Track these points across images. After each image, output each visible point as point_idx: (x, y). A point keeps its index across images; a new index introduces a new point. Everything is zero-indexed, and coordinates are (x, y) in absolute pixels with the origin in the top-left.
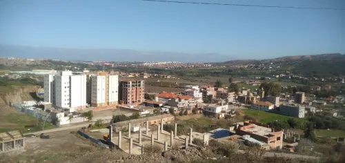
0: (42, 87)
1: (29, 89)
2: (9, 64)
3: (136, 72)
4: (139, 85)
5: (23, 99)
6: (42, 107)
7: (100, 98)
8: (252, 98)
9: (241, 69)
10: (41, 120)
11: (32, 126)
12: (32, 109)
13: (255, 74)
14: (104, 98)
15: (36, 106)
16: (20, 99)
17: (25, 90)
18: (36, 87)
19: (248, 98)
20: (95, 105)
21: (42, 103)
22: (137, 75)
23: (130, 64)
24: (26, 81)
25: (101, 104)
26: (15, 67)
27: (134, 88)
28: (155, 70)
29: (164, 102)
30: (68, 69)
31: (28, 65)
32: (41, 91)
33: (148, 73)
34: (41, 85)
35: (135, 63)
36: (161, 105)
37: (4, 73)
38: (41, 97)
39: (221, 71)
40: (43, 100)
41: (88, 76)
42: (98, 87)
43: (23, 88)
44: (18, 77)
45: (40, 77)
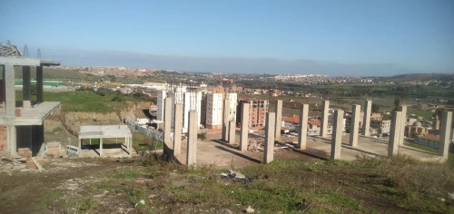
0: (155, 103)
1: (142, 105)
2: (120, 75)
3: (264, 88)
4: (262, 106)
5: (137, 116)
6: (155, 125)
7: (216, 120)
8: (420, 130)
9: (418, 86)
10: (154, 139)
11: (146, 145)
12: (145, 127)
13: (440, 95)
14: (220, 119)
15: (149, 125)
16: (134, 117)
17: (139, 107)
18: (148, 103)
19: (413, 129)
20: (210, 127)
21: (154, 121)
22: (265, 92)
23: (258, 77)
24: (138, 96)
25: (216, 126)
26: (127, 79)
27: (256, 109)
28: (289, 85)
29: (293, 128)
30: (183, 82)
31: (139, 77)
32: (153, 108)
33: (280, 89)
34: (154, 101)
35: (265, 76)
36: (286, 131)
37: (116, 86)
38: (153, 115)
39: (386, 89)
40: (155, 118)
41: (203, 93)
42: (214, 107)
43: (137, 105)
44: (130, 91)
45: (153, 91)
